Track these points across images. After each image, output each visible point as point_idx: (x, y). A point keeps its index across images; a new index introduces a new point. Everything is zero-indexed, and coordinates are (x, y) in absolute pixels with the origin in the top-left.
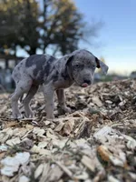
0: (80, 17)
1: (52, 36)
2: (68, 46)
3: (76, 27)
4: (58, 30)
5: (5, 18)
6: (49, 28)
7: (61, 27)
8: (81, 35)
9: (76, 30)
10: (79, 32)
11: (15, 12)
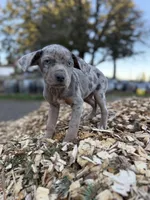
0: (138, 15)
1: (103, 38)
2: (120, 50)
3: (132, 27)
4: (109, 32)
5: (55, 22)
6: (100, 30)
7: (114, 28)
8: (138, 36)
9: (132, 30)
10: (135, 33)
11: (65, 14)
